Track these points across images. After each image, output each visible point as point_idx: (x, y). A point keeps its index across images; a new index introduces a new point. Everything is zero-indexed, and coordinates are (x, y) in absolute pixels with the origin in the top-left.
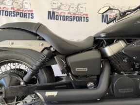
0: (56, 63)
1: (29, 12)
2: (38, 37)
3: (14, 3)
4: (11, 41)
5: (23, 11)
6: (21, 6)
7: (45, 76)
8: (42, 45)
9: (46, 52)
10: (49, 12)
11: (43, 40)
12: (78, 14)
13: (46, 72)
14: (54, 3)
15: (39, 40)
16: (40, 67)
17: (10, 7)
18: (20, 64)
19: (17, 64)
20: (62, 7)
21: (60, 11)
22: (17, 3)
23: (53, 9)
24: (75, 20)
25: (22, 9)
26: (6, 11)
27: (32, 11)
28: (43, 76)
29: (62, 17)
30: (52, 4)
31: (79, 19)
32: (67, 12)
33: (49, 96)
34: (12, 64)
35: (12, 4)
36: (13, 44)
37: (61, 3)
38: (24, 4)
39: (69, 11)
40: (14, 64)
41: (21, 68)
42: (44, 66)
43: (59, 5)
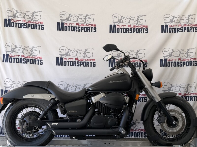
0: (58, 108)
1: (39, 59)
2: (48, 92)
3: (24, 51)
4: (32, 95)
5: (32, 57)
6: (31, 53)
7: (52, 116)
8: (51, 96)
9: (52, 101)
10: (58, 59)
11: (51, 93)
12: (85, 60)
13: (53, 113)
14: (62, 49)
15: (48, 93)
16: (49, 110)
17: (21, 55)
18: (35, 108)
19: (33, 108)
20: (70, 53)
21: (67, 57)
22: (27, 50)
23: (61, 55)
24: (82, 66)
25: (31, 56)
26: (17, 59)
27: (41, 58)
28: (51, 116)
29: (69, 63)
30: (60, 50)
31: (86, 64)
32: (74, 58)
33: (53, 125)
34: (30, 108)
35: (23, 52)
36: (33, 96)
37: (69, 50)
38: (34, 51)
39: (76, 57)
40: (32, 108)
41: (36, 111)
42: (51, 109)
43: (67, 51)
